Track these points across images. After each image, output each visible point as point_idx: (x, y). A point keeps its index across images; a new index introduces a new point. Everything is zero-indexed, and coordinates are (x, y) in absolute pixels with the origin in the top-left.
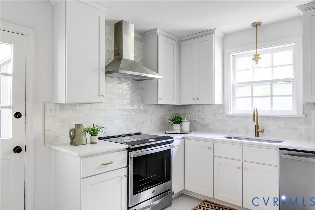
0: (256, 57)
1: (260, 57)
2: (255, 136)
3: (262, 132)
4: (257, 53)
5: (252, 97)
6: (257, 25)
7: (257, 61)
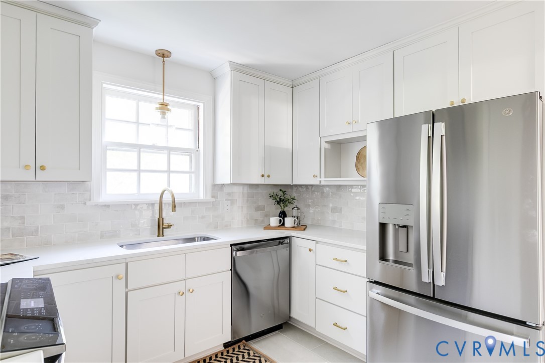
0: (164, 107)
1: (169, 107)
2: (158, 236)
3: (169, 226)
4: (164, 100)
5: (139, 171)
6: (163, 54)
7: (164, 114)
